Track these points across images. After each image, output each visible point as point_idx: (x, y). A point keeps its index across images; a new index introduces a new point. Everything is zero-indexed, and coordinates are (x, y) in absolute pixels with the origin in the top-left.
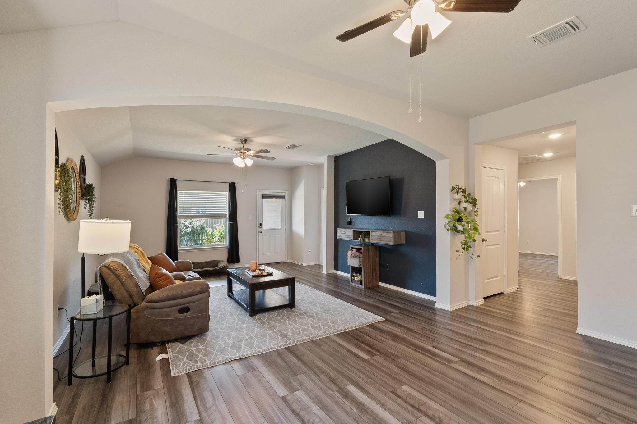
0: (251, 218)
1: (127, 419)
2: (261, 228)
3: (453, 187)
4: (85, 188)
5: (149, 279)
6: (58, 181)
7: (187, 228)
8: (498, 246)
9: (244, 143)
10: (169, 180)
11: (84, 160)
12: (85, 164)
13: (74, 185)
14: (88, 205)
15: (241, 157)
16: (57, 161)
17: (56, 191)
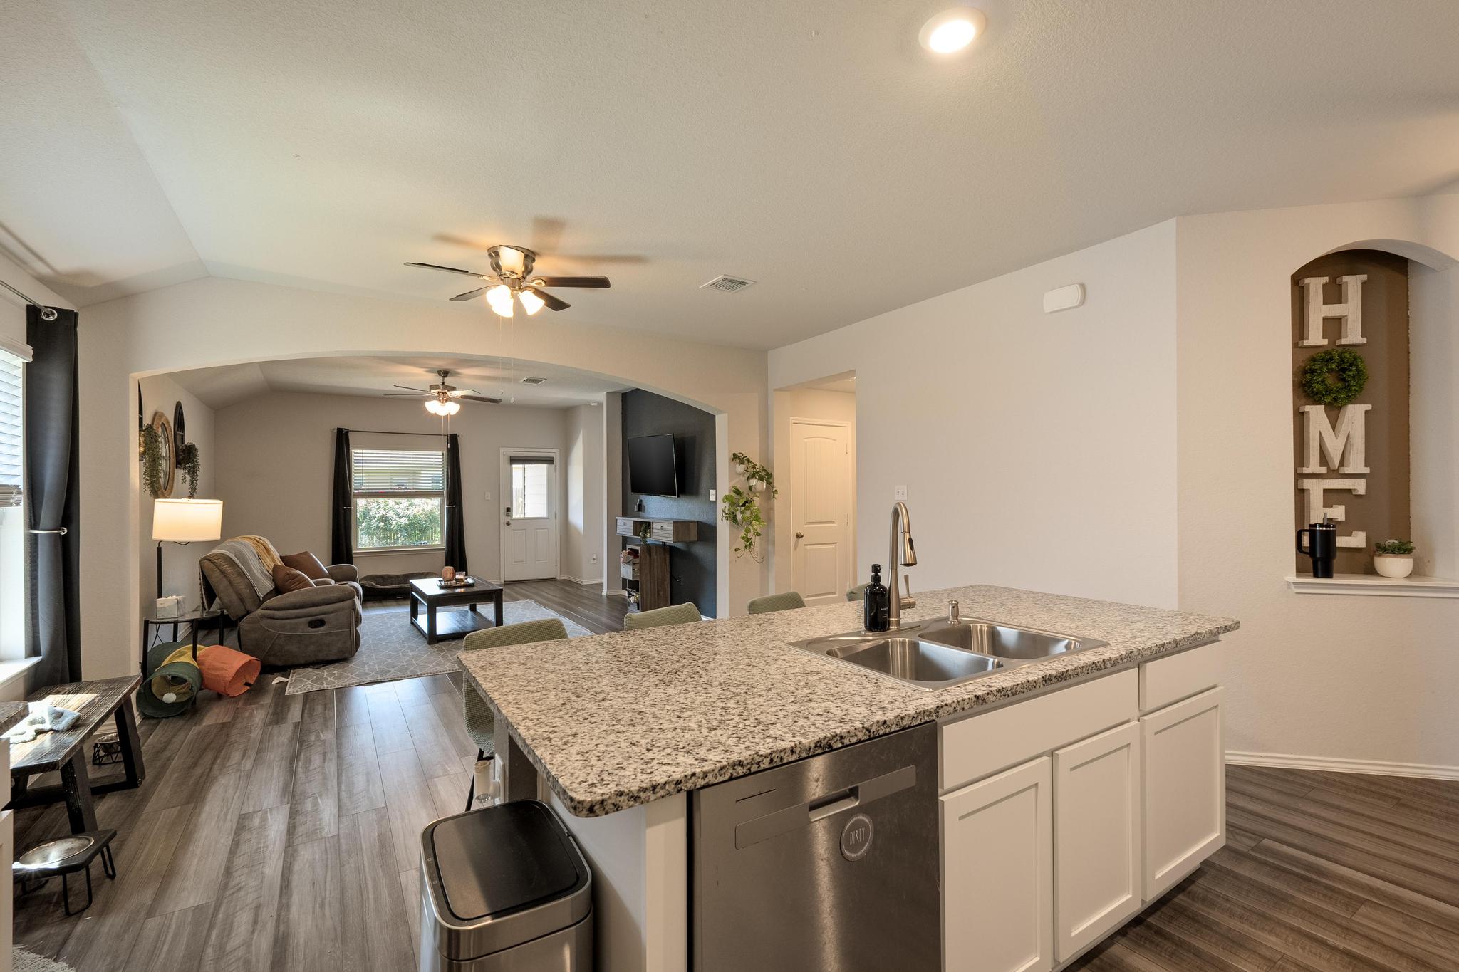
0: (489, 498)
1: (221, 722)
2: (508, 516)
3: (734, 454)
4: (184, 451)
5: (273, 580)
6: (142, 449)
7: (401, 517)
8: (833, 546)
9: (444, 377)
10: (336, 431)
11: (181, 408)
12: (182, 414)
13: (164, 449)
14: (188, 477)
15: (440, 401)
16: (141, 420)
17: (140, 461)
